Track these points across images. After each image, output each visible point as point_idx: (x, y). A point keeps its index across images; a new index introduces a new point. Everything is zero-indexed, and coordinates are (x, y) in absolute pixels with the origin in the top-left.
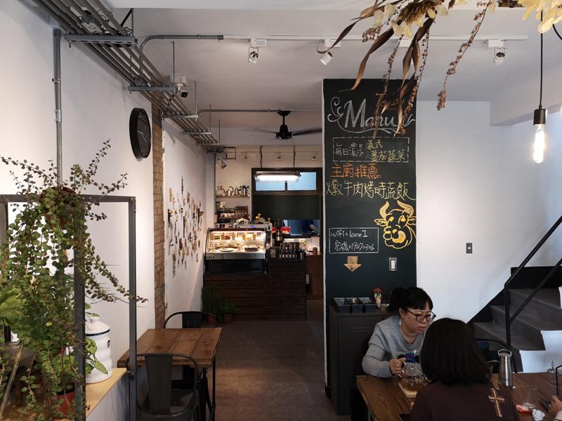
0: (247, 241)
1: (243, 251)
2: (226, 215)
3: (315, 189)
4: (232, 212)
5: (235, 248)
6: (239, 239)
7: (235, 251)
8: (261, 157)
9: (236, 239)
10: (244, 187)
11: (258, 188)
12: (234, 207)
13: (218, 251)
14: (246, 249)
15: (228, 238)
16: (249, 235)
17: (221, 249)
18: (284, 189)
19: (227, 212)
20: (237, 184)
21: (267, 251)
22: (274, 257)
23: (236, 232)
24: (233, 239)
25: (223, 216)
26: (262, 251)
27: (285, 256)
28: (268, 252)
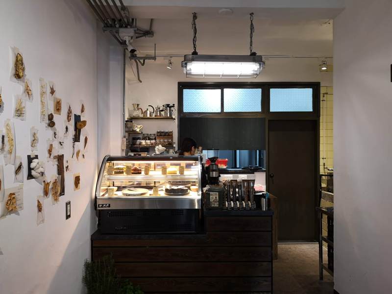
0: (170, 177)
1: (162, 194)
2: (143, 142)
3: (259, 110)
4: (152, 139)
5: (150, 188)
6: (156, 174)
7: (149, 194)
8: (195, 33)
9: (151, 173)
10: (168, 105)
11: (187, 109)
12: (155, 132)
13: (120, 194)
14: (167, 190)
15: (137, 172)
16: (172, 167)
17: (126, 191)
18: (219, 110)
19: (144, 138)
20: (159, 102)
21: (203, 194)
22: (216, 205)
23: (152, 163)
24: (147, 173)
25: (140, 144)
26: (194, 195)
27: (235, 204)
28: (205, 197)
